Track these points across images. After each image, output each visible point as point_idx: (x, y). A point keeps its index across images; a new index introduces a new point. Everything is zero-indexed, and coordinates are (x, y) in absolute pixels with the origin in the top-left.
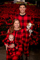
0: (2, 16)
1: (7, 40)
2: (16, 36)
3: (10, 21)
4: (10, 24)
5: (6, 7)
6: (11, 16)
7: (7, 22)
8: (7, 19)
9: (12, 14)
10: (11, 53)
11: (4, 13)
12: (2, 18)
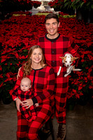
0: (8, 42)
1: (16, 90)
2: (36, 82)
3: (25, 51)
4: (23, 57)
5: (15, 23)
6: (25, 41)
7: (18, 53)
8: (17, 48)
9: (29, 37)
10: (27, 116)
11: (11, 35)
12: (6, 47)
